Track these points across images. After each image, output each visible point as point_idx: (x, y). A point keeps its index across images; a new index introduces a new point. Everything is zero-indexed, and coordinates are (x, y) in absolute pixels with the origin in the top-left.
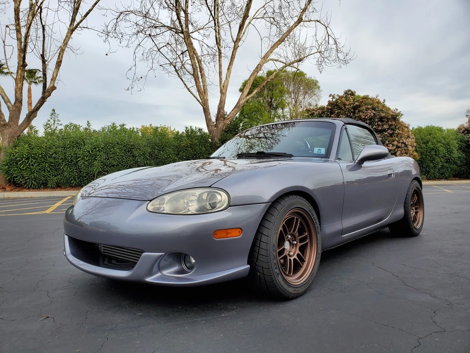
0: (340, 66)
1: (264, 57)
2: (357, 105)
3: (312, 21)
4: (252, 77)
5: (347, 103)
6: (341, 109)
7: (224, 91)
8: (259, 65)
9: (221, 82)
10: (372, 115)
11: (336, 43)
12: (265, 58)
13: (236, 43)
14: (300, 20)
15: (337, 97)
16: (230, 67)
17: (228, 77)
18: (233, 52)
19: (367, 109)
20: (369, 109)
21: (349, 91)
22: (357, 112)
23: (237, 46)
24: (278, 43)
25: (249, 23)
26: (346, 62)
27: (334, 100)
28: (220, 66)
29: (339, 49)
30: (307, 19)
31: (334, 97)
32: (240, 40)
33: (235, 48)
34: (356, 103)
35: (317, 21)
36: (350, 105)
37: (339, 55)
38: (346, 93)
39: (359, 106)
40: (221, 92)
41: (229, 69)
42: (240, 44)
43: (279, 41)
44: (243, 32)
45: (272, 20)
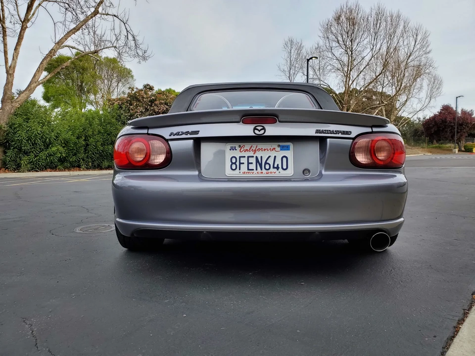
0: (140, 62)
1: (58, 43)
2: (153, 99)
3: (109, 15)
4: (45, 61)
5: (145, 96)
6: (139, 101)
7: (11, 72)
8: (52, 50)
9: (6, 62)
10: (165, 109)
11: (134, 40)
12: (60, 44)
13: (24, 23)
14: (96, 13)
15: (135, 90)
16: (18, 47)
17: (15, 58)
18: (20, 32)
19: (161, 104)
20: (162, 103)
21: (148, 85)
22: (153, 105)
23: (25, 26)
24: (74, 31)
25: (40, 5)
26: (145, 59)
27: (133, 92)
28: (5, 45)
29: (138, 46)
30: (104, 12)
31: (133, 90)
32: (28, 20)
33: (23, 29)
34: (153, 97)
35: (115, 16)
36: (147, 98)
37: (138, 51)
38: (145, 87)
39: (156, 100)
40: (7, 72)
41: (16, 49)
42: (29, 24)
43: (74, 29)
44: (32, 13)
45: (67, 5)
